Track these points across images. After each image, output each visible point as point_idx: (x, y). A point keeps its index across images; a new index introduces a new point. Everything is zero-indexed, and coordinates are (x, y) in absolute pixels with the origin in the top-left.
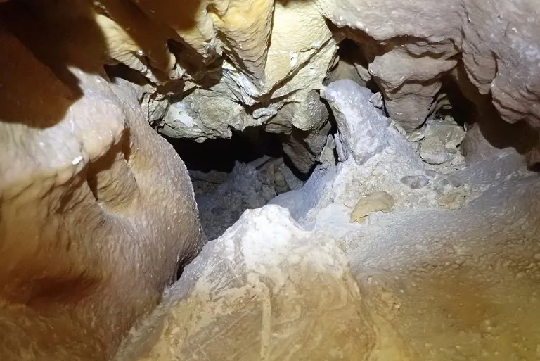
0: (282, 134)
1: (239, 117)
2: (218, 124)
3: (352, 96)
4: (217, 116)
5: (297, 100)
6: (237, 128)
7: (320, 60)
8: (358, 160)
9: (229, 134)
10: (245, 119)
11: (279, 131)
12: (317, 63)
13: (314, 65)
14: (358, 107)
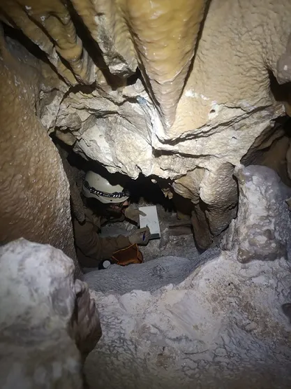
0: (188, 200)
1: (148, 162)
2: (128, 160)
3: (267, 187)
4: (129, 152)
5: (208, 167)
6: (144, 172)
7: (246, 130)
8: (241, 256)
9: (135, 176)
10: (153, 166)
11: (186, 196)
12: (243, 133)
13: (238, 134)
14: (268, 200)
